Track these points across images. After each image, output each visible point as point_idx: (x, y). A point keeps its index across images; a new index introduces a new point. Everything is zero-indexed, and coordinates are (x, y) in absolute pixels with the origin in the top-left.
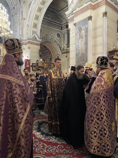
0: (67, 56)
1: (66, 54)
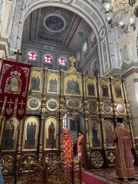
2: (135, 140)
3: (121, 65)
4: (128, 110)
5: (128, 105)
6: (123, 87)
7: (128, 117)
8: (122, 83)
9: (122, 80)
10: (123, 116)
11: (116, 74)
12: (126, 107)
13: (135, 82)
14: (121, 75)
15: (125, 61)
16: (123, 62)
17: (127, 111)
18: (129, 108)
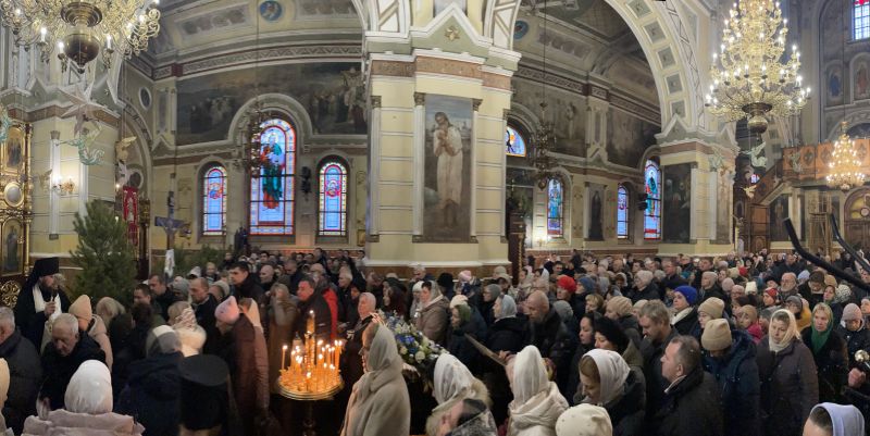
0: (174, 175)
1: (173, 166)
2: (30, 258)
3: (30, 86)
4: (28, 197)
5: (30, 186)
6: (27, 142)
7: (25, 212)
8: (27, 132)
9: (27, 125)
10: (15, 209)
11: (16, 105)
12: (25, 191)
13: (53, 138)
14: (28, 110)
15: (41, 81)
16: (37, 82)
17: (25, 198)
18: (31, 193)
